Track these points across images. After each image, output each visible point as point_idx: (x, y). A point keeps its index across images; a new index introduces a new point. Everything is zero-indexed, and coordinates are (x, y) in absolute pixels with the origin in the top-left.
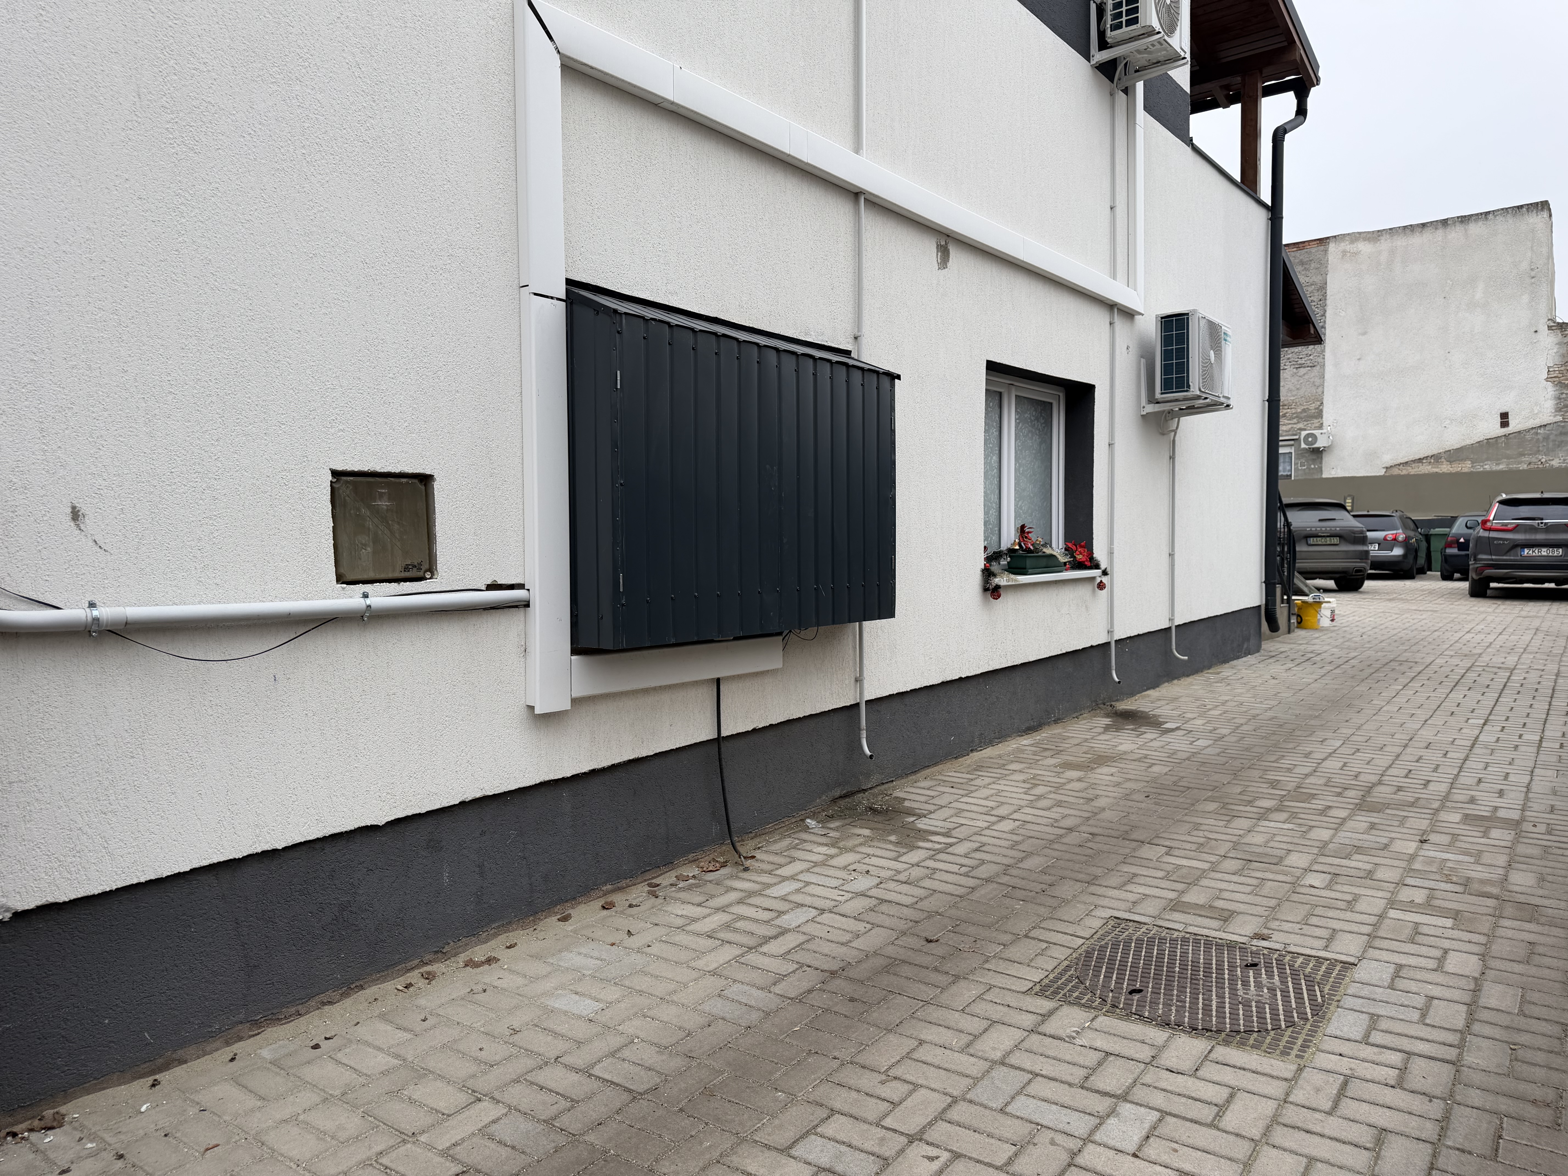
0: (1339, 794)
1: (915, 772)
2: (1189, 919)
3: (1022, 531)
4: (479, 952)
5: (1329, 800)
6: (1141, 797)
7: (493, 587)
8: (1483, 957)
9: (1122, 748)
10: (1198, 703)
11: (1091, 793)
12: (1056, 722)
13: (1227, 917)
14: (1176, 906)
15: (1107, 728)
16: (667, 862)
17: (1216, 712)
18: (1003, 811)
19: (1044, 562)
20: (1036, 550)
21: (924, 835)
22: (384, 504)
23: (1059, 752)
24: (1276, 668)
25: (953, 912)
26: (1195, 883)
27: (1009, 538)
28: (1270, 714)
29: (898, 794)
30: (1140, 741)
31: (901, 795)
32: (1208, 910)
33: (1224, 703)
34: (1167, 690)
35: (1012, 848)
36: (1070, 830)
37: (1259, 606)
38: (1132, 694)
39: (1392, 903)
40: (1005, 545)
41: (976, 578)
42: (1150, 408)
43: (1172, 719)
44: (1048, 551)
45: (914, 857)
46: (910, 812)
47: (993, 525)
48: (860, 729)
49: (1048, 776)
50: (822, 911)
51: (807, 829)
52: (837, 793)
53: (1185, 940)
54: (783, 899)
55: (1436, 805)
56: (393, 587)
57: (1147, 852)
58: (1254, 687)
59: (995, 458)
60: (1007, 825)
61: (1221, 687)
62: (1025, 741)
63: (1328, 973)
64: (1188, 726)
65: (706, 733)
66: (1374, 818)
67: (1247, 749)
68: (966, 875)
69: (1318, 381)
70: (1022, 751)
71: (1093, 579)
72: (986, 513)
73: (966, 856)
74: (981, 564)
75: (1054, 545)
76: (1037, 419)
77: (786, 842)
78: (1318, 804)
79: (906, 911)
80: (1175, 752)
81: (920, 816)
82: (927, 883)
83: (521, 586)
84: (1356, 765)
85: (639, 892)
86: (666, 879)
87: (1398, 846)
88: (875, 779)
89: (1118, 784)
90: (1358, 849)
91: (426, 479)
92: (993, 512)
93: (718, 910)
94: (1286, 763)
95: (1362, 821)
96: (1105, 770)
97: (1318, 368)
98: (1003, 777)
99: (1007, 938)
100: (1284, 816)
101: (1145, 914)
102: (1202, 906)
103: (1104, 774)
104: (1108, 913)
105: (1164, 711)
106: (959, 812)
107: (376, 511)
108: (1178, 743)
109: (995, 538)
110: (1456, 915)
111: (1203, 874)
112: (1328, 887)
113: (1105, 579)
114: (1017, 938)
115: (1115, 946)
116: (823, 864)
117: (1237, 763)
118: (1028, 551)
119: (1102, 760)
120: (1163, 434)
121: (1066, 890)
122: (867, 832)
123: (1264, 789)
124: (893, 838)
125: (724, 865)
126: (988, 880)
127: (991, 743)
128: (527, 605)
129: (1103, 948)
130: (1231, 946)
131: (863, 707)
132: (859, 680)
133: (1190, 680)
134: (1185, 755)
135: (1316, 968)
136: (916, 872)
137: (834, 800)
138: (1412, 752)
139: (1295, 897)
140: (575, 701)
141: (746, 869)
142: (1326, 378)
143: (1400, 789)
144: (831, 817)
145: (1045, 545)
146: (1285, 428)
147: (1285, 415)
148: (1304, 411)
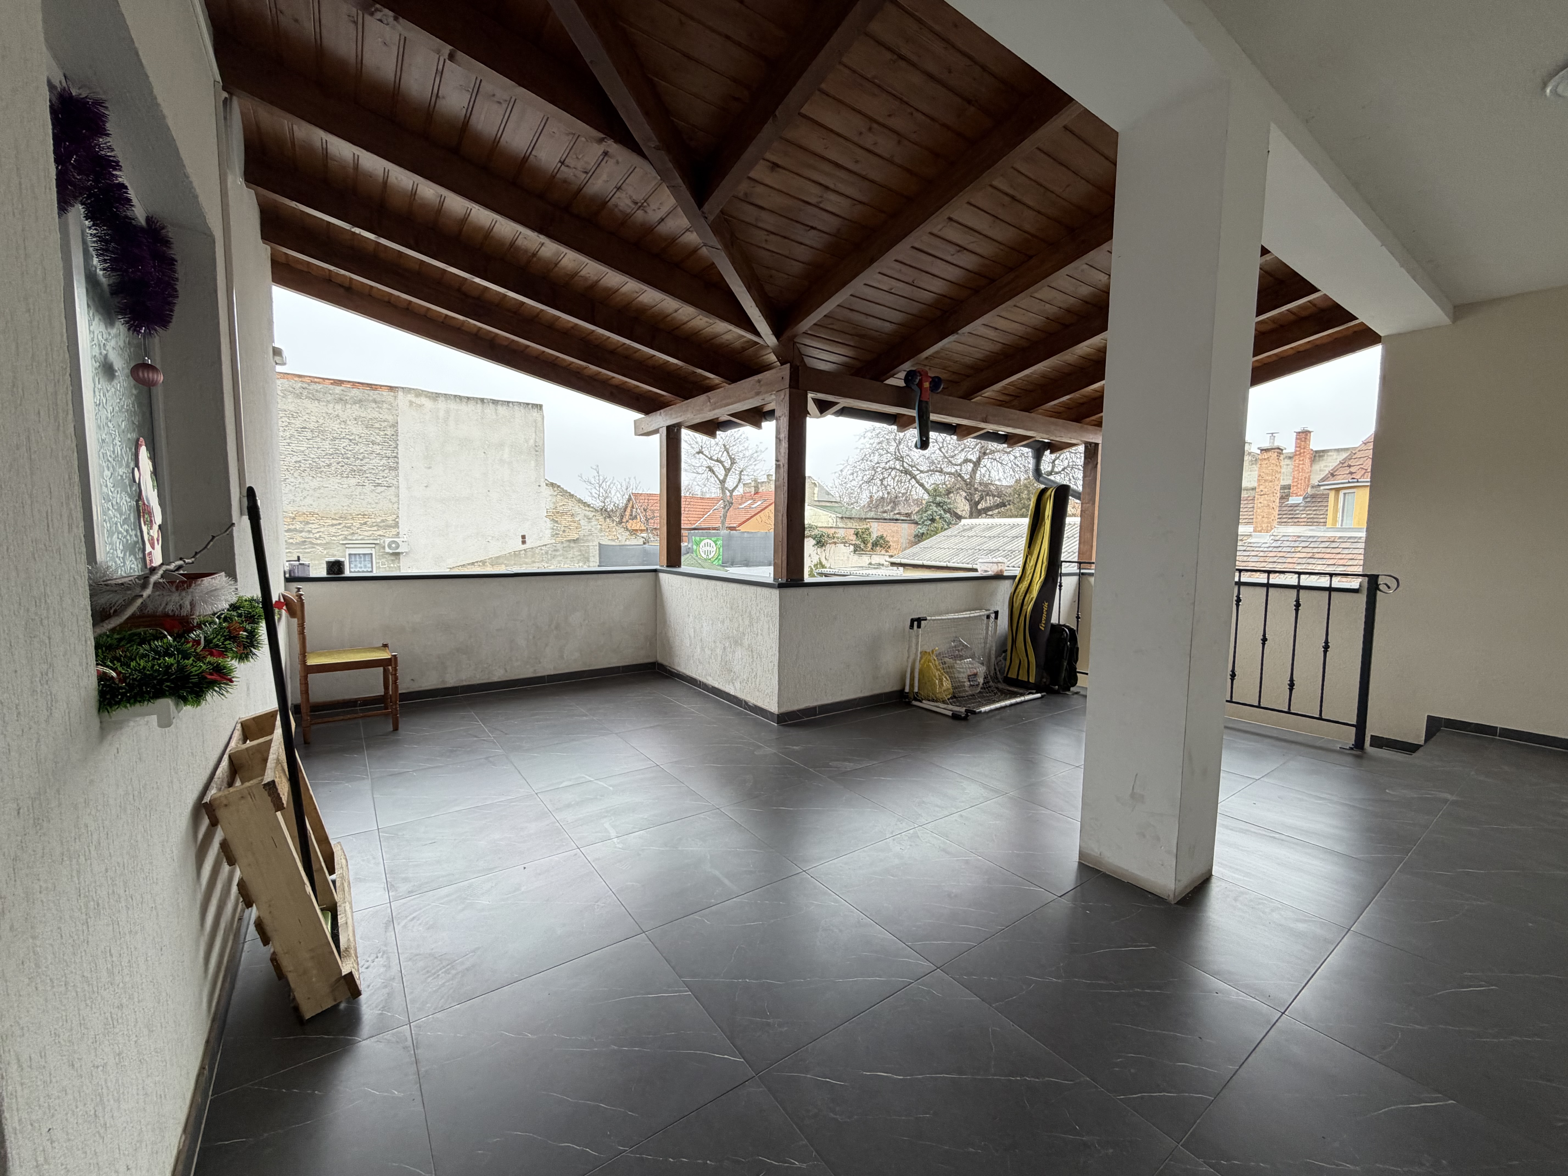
69: (394, 499)
97: (393, 488)
142: (401, 497)
146: (366, 533)
147: (365, 523)
148: (383, 521)
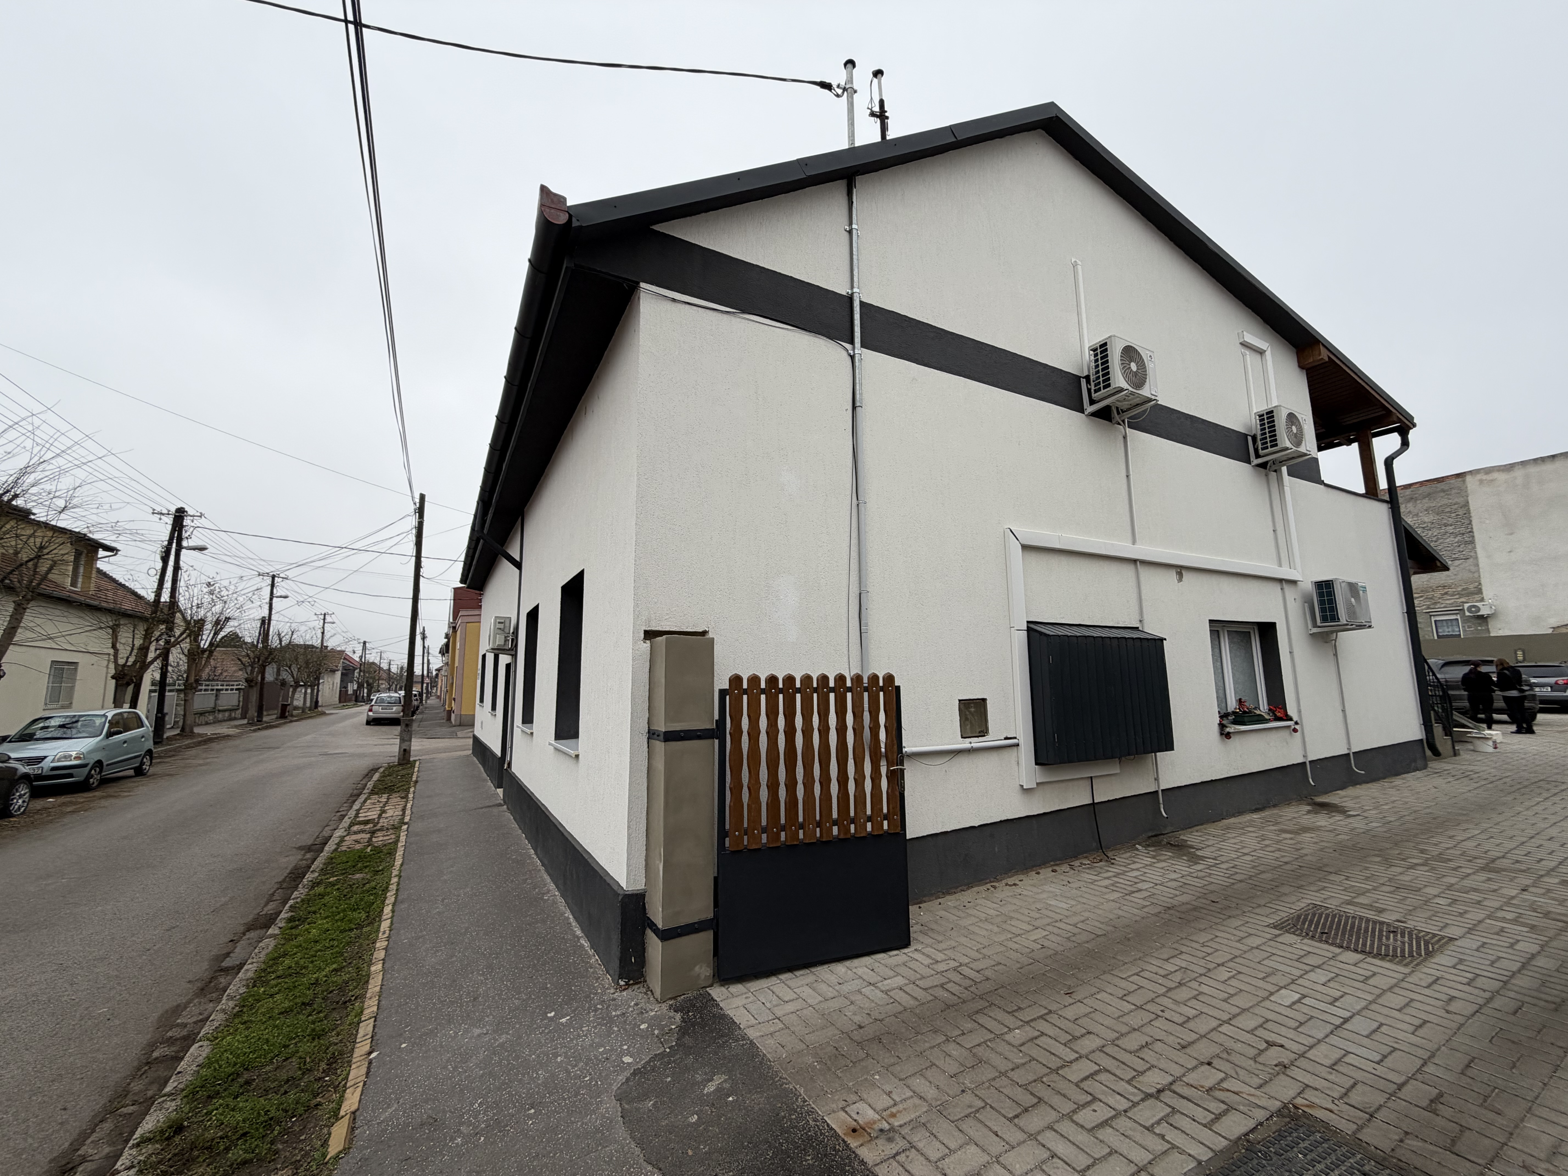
0: (1470, 861)
1: (1190, 828)
2: (1357, 909)
3: (1240, 701)
4: (1011, 881)
5: (1462, 863)
6: (1331, 851)
7: (1006, 738)
8: (1542, 946)
9: (1318, 824)
10: (1374, 801)
11: (1299, 846)
12: (1275, 806)
13: (1381, 911)
14: (1349, 903)
15: (1309, 812)
16: (1076, 857)
17: (1386, 807)
18: (1245, 851)
19: (1256, 718)
20: (1250, 712)
21: (1202, 858)
22: (972, 710)
23: (1277, 823)
24: (1439, 781)
25: (1224, 892)
26: (1363, 894)
27: (1232, 705)
28: (1428, 811)
29: (1182, 837)
30: (1331, 821)
31: (1185, 838)
32: (1370, 907)
33: (1393, 802)
34: (1351, 791)
35: (1252, 868)
36: (1286, 863)
37: (1421, 740)
38: (1326, 792)
39: (1489, 917)
40: (1230, 710)
41: (1216, 729)
42: (1315, 630)
43: (1354, 809)
44: (1258, 712)
45: (1199, 867)
46: (1192, 847)
47: (1222, 698)
48: (1159, 804)
49: (1272, 836)
50: (1156, 884)
51: (1137, 849)
52: (1150, 834)
53: (1353, 917)
54: (1135, 877)
55: (1543, 873)
56: (976, 739)
57: (1332, 877)
58: (1418, 793)
59: (1219, 664)
60: (1249, 858)
61: (1392, 792)
62: (1255, 816)
63: (1439, 940)
64: (1365, 814)
65: (1088, 801)
66: (1492, 875)
67: (1406, 830)
68: (1228, 878)
69: (1473, 569)
70: (1254, 821)
71: (1289, 727)
72: (1217, 692)
73: (1227, 869)
74: (1217, 720)
75: (1261, 708)
76: (1242, 641)
77: (1128, 854)
78: (1452, 864)
79: (1199, 889)
80: (1355, 828)
81: (1197, 849)
82: (1208, 879)
83: (1015, 738)
84: (1487, 846)
85: (1065, 867)
86: (1076, 863)
87: (1504, 891)
88: (1169, 829)
89: (1316, 843)
90: (1475, 890)
91: (984, 700)
92: (1221, 692)
93: (1105, 878)
94: (1434, 840)
95: (1483, 876)
96: (1308, 835)
97: (1471, 560)
98: (1244, 834)
99: (1255, 905)
100: (1427, 868)
101: (1332, 904)
102: (1367, 905)
103: (1307, 837)
104: (1310, 902)
105: (1348, 804)
106: (1220, 849)
107: (970, 712)
108: (1358, 824)
109: (1224, 705)
110: (1533, 927)
111: (1368, 891)
112: (1449, 905)
113: (1297, 727)
114: (1259, 906)
115: (1314, 915)
116: (1150, 865)
117: (1399, 838)
118: (1245, 712)
119: (1306, 830)
120: (1326, 642)
121: (1285, 889)
122: (1170, 854)
123: (1415, 853)
124: (1185, 858)
125: (1101, 861)
126: (1241, 881)
127: (1233, 816)
128: (1018, 745)
129: (1307, 915)
130: (1382, 923)
131: (1160, 793)
132: (1157, 779)
133: (1369, 785)
134: (1362, 831)
135: (1432, 938)
136: (1201, 874)
137: (1149, 837)
138: (1536, 841)
139: (1425, 907)
140: (1038, 784)
141: (1113, 864)
142: (1480, 566)
143: (1517, 862)
144: (1149, 846)
145: (1255, 708)
146: (1448, 602)
147: (1446, 593)
148: (1464, 589)
